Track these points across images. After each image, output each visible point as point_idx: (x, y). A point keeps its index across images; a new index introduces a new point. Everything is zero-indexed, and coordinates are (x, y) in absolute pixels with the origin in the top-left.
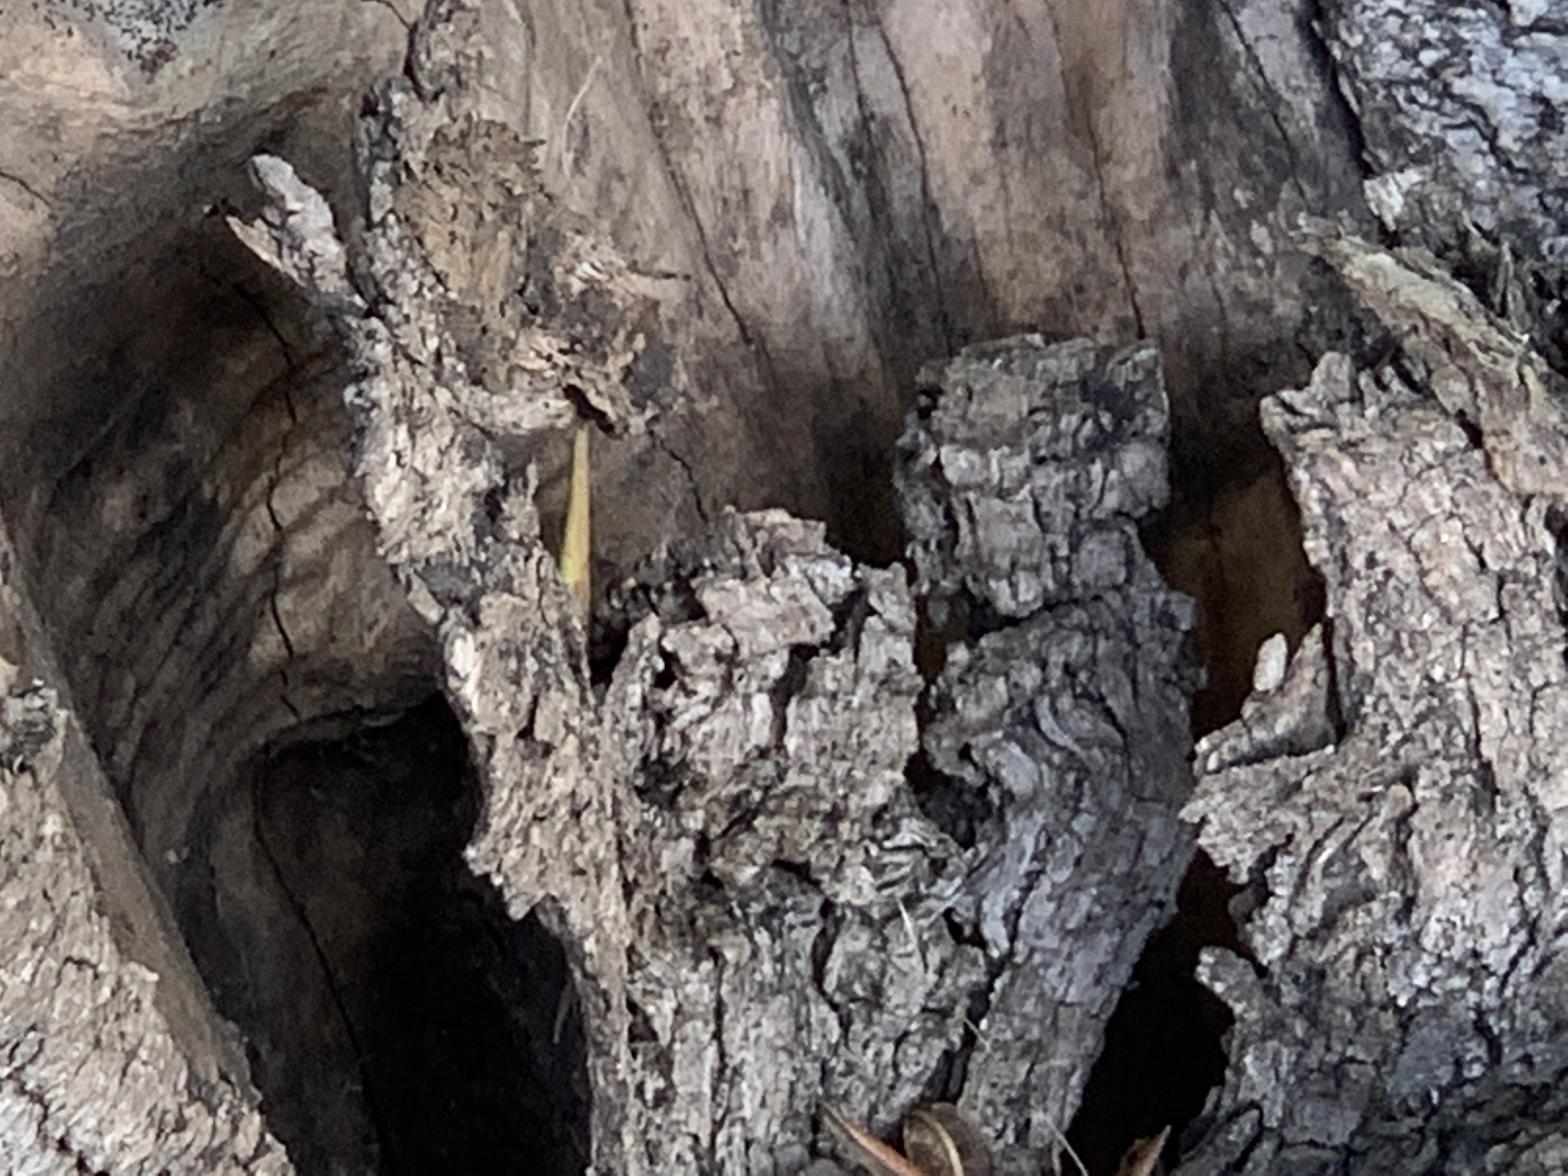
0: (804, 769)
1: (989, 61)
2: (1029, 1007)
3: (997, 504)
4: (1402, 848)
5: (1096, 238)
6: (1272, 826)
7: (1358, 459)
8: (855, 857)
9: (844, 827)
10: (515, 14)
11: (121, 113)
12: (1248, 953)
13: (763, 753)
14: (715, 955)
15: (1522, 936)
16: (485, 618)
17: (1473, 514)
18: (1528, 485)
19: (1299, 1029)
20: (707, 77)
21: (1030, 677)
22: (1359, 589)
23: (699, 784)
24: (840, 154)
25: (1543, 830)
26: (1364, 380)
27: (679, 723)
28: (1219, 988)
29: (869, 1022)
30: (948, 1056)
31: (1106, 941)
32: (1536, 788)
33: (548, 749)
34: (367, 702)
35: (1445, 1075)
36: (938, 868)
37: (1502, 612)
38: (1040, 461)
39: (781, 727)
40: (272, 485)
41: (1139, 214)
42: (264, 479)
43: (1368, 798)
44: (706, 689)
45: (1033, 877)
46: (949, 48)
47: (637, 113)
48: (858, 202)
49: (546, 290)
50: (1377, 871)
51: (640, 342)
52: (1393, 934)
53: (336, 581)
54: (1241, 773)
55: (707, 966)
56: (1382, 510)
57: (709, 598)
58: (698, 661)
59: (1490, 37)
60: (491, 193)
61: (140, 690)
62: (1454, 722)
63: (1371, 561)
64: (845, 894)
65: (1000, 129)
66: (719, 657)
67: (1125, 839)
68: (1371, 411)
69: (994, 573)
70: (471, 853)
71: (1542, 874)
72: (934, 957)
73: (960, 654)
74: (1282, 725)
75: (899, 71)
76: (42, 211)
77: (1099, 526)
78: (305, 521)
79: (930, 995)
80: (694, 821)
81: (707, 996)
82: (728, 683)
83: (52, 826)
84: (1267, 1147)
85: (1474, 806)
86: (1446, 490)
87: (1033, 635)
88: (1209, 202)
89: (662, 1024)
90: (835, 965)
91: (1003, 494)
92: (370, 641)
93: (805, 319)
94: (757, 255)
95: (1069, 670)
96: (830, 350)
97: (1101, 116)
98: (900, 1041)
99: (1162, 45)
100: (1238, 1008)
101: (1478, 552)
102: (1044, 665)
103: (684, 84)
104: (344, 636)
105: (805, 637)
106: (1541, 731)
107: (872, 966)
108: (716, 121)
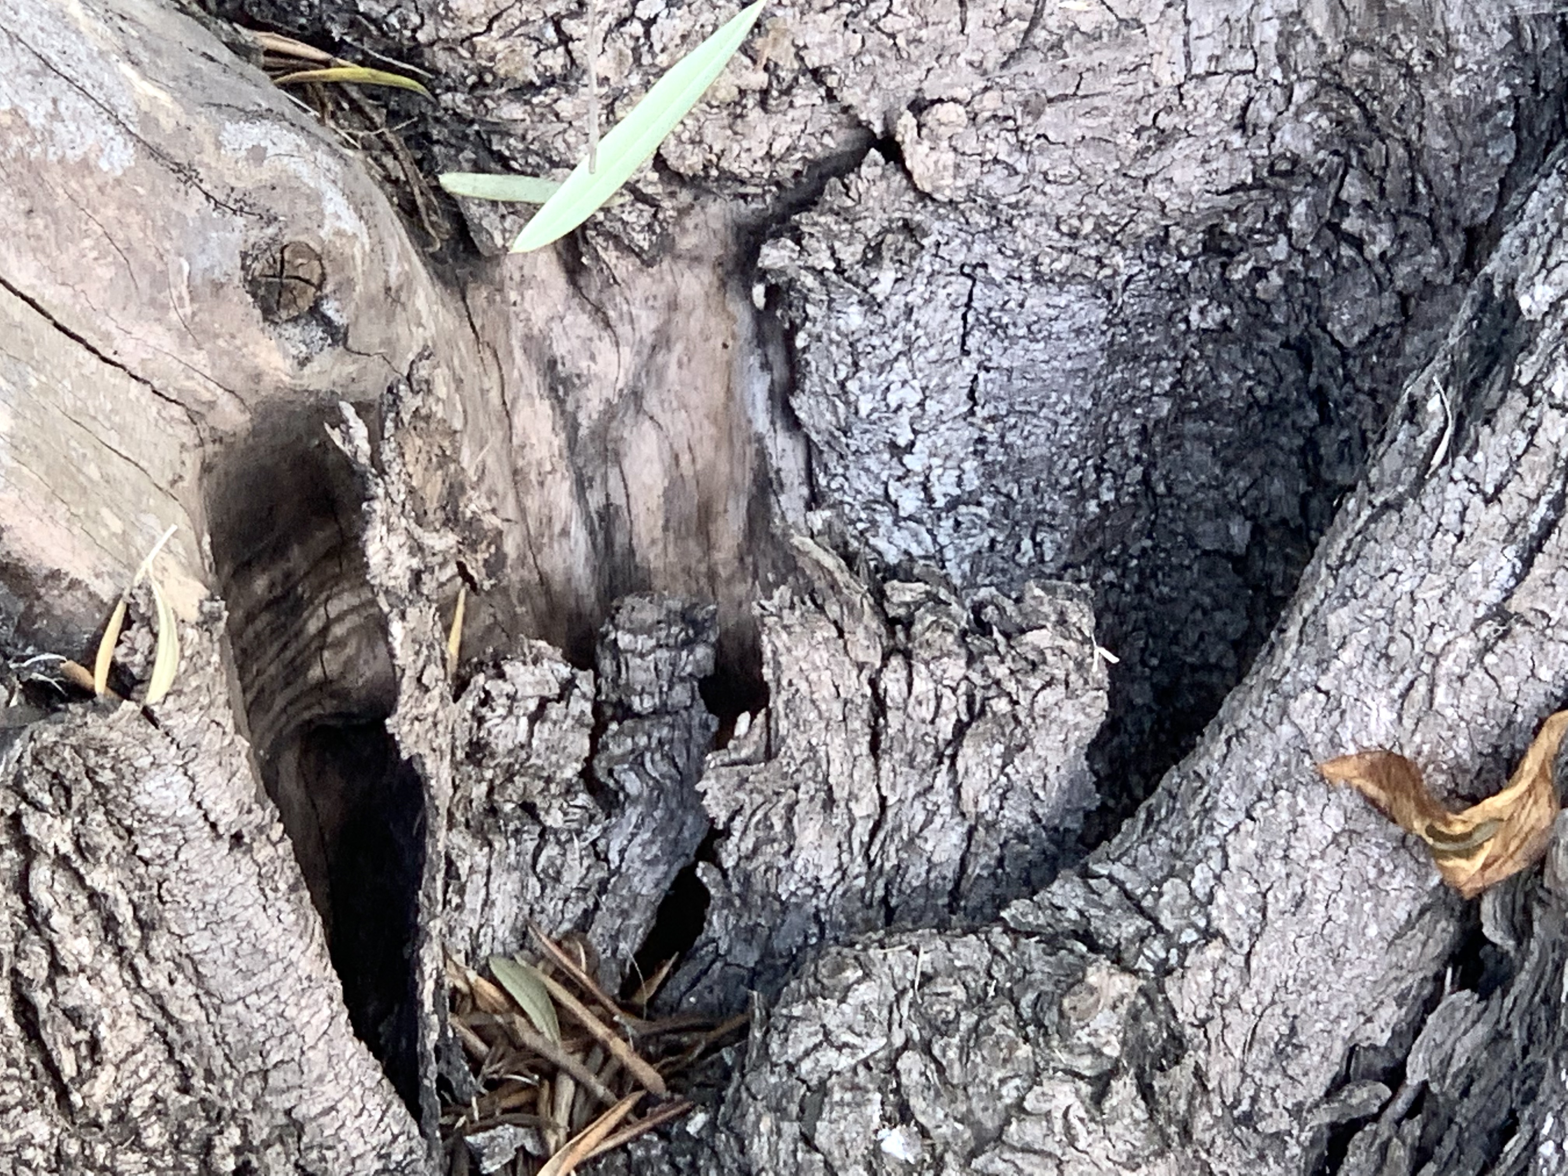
0: (538, 756)
1: (666, 490)
2: (624, 892)
3: (638, 661)
4: (790, 821)
5: (703, 581)
6: (736, 800)
7: (790, 634)
8: (556, 804)
9: (553, 786)
10: (459, 407)
11: (287, 379)
12: (719, 866)
13: (522, 746)
14: (490, 845)
15: (838, 875)
16: (409, 616)
17: (837, 670)
18: (862, 658)
19: (737, 902)
20: (540, 464)
21: (643, 741)
22: (784, 696)
23: (493, 755)
24: (595, 517)
25: (853, 826)
26: (796, 599)
27: (487, 725)
28: (705, 880)
29: (554, 889)
30: (585, 911)
31: (662, 868)
32: (852, 805)
33: (427, 690)
34: (355, 710)
35: (800, 940)
36: (592, 818)
37: (845, 719)
38: (660, 646)
39: (531, 734)
40: (328, 598)
41: (723, 573)
42: (323, 597)
43: (778, 794)
44: (501, 711)
45: (634, 835)
46: (649, 481)
47: (507, 472)
48: (600, 539)
49: (456, 513)
50: (778, 826)
51: (493, 549)
52: (783, 863)
53: (350, 650)
54: (724, 770)
55: (486, 850)
56: (797, 660)
57: (507, 668)
58: (500, 695)
59: (889, 520)
60: (437, 451)
61: (259, 673)
62: (819, 766)
63: (790, 683)
64: (549, 822)
65: (667, 521)
66: (508, 696)
67: (676, 824)
68: (797, 613)
69: (634, 692)
70: (388, 721)
71: (850, 847)
72: (586, 862)
73: (614, 726)
74: (744, 753)
75: (626, 487)
76: (248, 416)
77: (682, 680)
78: (340, 618)
79: (582, 880)
80: (489, 774)
81: (485, 864)
82: (510, 711)
83: (215, 658)
84: (718, 965)
85: (824, 807)
86: (826, 655)
87: (647, 724)
88: (755, 576)
89: (463, 871)
90: (542, 861)
91: (642, 656)
92: (360, 682)
93: (569, 580)
94: (551, 547)
95: (661, 742)
96: (579, 598)
97: (712, 528)
98: (566, 900)
99: (744, 503)
100: (713, 891)
101: (837, 688)
102: (650, 737)
103: (529, 464)
104: (350, 677)
105: (546, 693)
106: (856, 776)
107: (558, 862)
108: (542, 484)
